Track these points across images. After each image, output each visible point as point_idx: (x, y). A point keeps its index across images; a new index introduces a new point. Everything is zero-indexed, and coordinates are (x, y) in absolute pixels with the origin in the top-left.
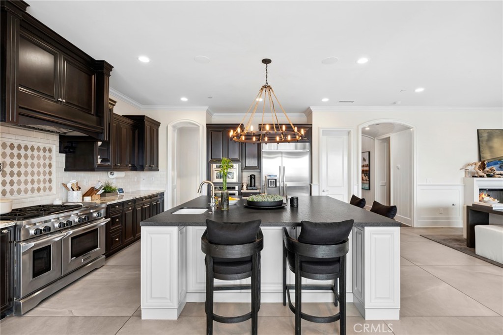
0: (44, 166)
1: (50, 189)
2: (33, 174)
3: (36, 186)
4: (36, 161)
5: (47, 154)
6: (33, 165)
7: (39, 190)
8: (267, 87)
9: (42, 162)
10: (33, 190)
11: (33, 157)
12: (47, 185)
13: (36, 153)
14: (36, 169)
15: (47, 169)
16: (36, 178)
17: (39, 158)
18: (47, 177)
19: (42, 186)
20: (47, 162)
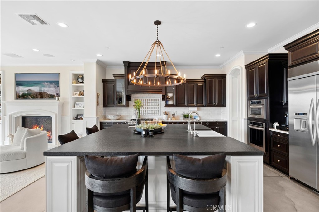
0: (156, 105)
1: (158, 113)
2: (152, 108)
3: (153, 112)
4: (153, 104)
5: (157, 101)
6: (152, 105)
7: (154, 113)
8: (158, 42)
9: (155, 104)
10: (152, 113)
11: (152, 103)
12: (157, 112)
13: (153, 101)
14: (153, 107)
15: (157, 107)
16: (153, 109)
17: (154, 103)
18: (157, 109)
19: (155, 112)
20: (157, 104)
